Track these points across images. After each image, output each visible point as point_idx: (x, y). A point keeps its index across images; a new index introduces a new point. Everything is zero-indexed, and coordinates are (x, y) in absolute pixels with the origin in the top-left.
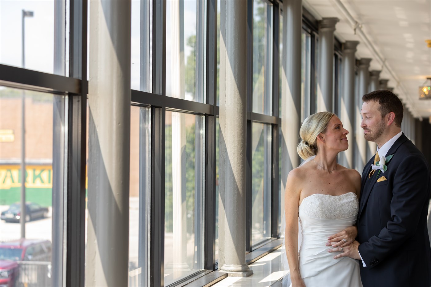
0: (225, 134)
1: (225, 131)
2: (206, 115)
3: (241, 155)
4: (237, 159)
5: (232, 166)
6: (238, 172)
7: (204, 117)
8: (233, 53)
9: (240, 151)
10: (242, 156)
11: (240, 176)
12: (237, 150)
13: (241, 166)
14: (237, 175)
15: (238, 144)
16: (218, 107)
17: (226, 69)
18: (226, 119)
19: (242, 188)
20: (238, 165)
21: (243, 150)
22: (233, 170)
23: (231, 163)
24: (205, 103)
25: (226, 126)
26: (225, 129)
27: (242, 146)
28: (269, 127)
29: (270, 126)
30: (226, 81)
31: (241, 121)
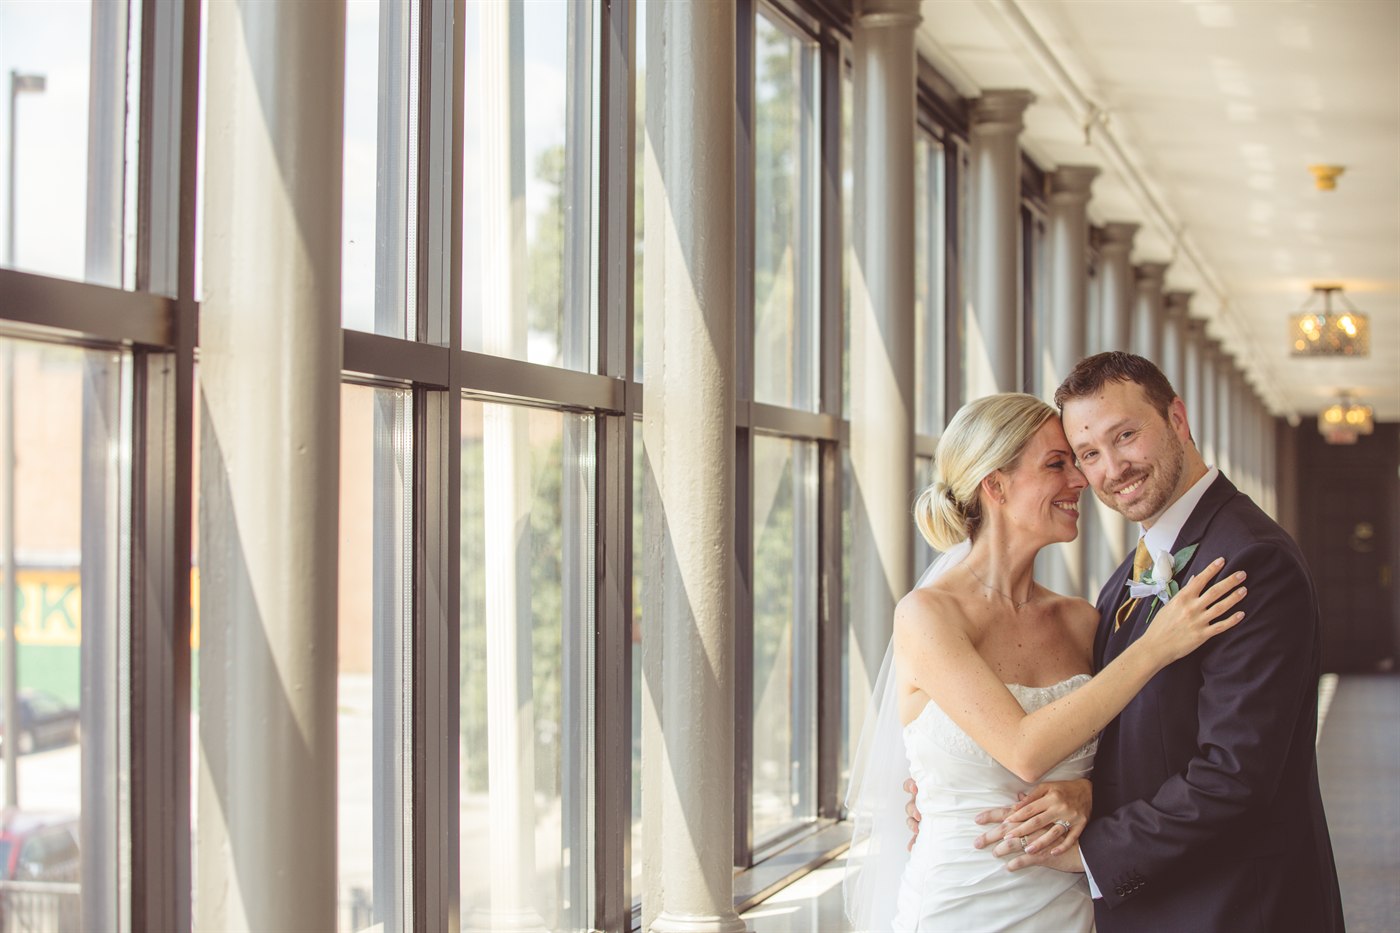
0: (663, 476)
1: (662, 466)
2: (597, 412)
3: (717, 547)
4: (705, 560)
5: (688, 584)
6: (707, 605)
7: (592, 419)
8: (690, 206)
9: (711, 534)
10: (720, 551)
11: (714, 617)
12: (703, 532)
13: (716, 583)
14: (703, 615)
15: (707, 511)
17: (664, 257)
18: (666, 427)
19: (719, 657)
20: (708, 581)
21: (723, 530)
22: (690, 598)
23: (683, 575)
24: (594, 371)
25: (665, 449)
26: (662, 460)
27: (721, 518)
28: (810, 451)
29: (814, 448)
30: (666, 299)
31: (716, 432)
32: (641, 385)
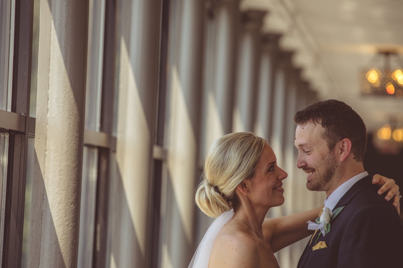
0: (45, 167)
1: (45, 162)
2: (10, 132)
3: (72, 206)
4: (66, 212)
5: (55, 225)
6: (66, 236)
7: (7, 136)
8: (65, 26)
9: (70, 199)
10: (74, 208)
11: (69, 242)
12: (66, 198)
13: (71, 224)
14: (63, 241)
15: (68, 187)
16: (34, 120)
17: (50, 52)
18: (47, 141)
19: (70, 264)
20: (67, 224)
21: (76, 197)
22: (57, 232)
23: (54, 220)
24: (9, 110)
25: (47, 153)
26: (45, 159)
27: (75, 190)
28: (93, 153)
29: (96, 152)
30: (50, 74)
31: (75, 146)
32: (35, 119)
